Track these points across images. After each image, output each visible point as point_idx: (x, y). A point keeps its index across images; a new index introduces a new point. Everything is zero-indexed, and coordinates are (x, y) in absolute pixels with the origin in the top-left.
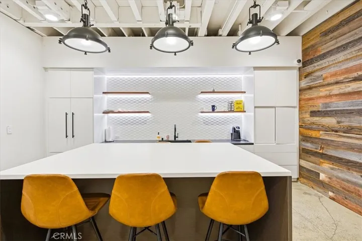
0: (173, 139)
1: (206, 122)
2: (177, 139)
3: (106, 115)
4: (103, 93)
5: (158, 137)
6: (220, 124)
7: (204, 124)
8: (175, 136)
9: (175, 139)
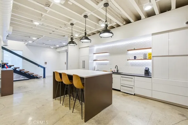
0: (116, 72)
1: (132, 65)
2: (118, 72)
3: (95, 61)
4: (94, 54)
5: (111, 71)
6: (137, 66)
7: (131, 66)
8: (117, 70)
9: (117, 72)
